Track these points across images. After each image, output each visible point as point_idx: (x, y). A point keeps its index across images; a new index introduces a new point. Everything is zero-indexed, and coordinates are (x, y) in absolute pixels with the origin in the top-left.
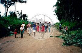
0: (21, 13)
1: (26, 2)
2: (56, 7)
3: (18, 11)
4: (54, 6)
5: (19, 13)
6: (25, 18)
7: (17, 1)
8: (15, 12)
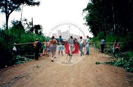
0: (31, 23)
1: (38, 4)
2: (87, 11)
3: (26, 20)
4: (84, 10)
5: (28, 23)
6: (39, 31)
7: (23, 3)
8: (20, 22)
